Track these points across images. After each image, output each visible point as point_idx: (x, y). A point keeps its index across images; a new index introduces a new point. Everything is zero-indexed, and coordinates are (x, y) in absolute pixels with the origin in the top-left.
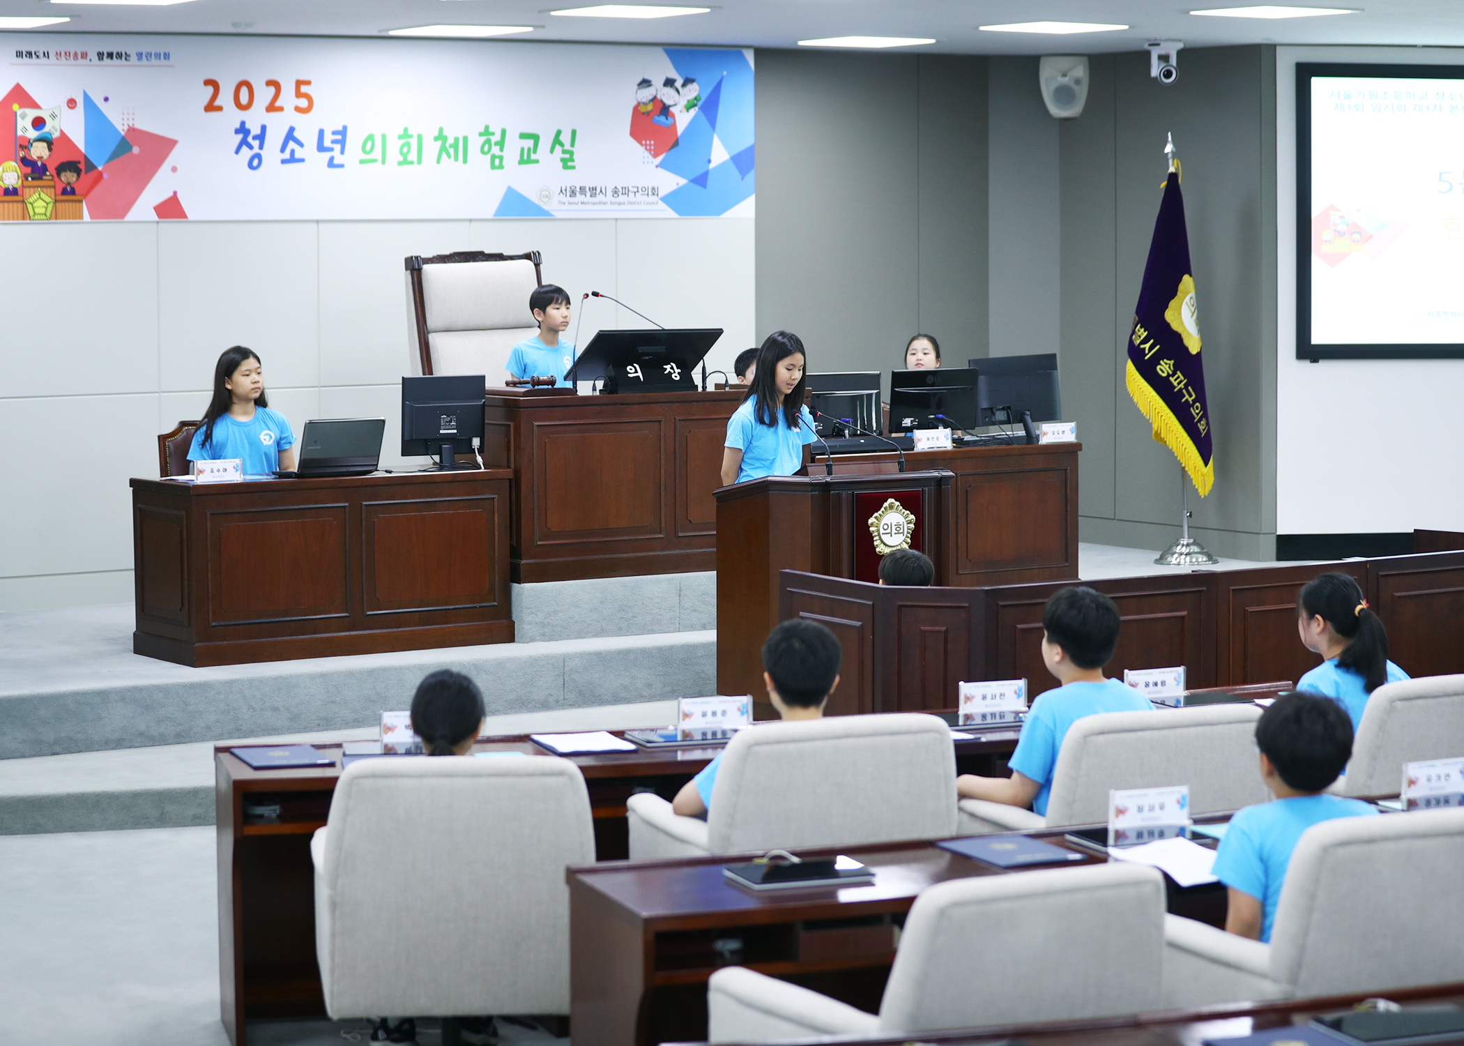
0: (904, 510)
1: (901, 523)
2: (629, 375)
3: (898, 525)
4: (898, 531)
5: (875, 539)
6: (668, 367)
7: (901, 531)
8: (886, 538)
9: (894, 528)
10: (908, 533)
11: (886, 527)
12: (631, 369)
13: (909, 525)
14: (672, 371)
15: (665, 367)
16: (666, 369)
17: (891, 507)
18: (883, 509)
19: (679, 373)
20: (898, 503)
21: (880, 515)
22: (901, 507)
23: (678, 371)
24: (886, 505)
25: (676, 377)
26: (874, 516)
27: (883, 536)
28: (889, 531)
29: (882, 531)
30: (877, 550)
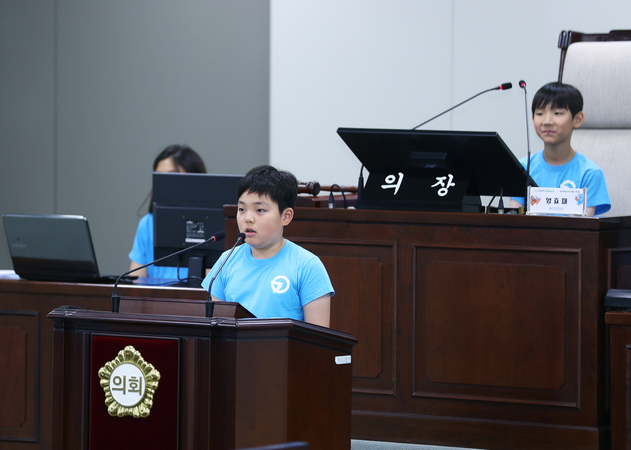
0: (146, 363)
1: (138, 379)
2: (384, 187)
3: (133, 380)
4: (133, 388)
5: (107, 394)
6: (440, 180)
7: (138, 389)
8: (117, 395)
9: (128, 383)
10: (147, 391)
11: (117, 381)
12: (391, 179)
13: (149, 383)
14: (443, 185)
15: (437, 179)
16: (438, 181)
17: (129, 356)
18: (117, 358)
19: (451, 188)
20: (138, 353)
21: (113, 365)
22: (141, 359)
23: (450, 184)
24: (121, 353)
25: (443, 192)
26: (107, 364)
27: (114, 393)
28: (121, 386)
29: (112, 386)
30: (109, 409)
